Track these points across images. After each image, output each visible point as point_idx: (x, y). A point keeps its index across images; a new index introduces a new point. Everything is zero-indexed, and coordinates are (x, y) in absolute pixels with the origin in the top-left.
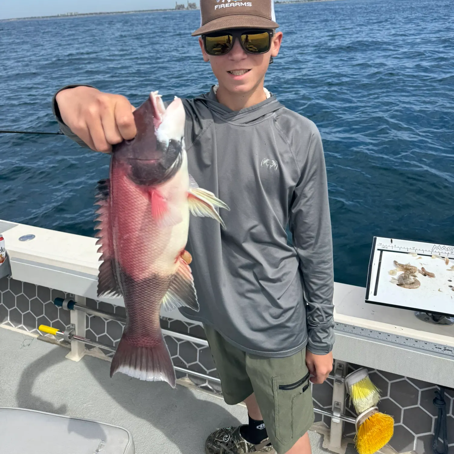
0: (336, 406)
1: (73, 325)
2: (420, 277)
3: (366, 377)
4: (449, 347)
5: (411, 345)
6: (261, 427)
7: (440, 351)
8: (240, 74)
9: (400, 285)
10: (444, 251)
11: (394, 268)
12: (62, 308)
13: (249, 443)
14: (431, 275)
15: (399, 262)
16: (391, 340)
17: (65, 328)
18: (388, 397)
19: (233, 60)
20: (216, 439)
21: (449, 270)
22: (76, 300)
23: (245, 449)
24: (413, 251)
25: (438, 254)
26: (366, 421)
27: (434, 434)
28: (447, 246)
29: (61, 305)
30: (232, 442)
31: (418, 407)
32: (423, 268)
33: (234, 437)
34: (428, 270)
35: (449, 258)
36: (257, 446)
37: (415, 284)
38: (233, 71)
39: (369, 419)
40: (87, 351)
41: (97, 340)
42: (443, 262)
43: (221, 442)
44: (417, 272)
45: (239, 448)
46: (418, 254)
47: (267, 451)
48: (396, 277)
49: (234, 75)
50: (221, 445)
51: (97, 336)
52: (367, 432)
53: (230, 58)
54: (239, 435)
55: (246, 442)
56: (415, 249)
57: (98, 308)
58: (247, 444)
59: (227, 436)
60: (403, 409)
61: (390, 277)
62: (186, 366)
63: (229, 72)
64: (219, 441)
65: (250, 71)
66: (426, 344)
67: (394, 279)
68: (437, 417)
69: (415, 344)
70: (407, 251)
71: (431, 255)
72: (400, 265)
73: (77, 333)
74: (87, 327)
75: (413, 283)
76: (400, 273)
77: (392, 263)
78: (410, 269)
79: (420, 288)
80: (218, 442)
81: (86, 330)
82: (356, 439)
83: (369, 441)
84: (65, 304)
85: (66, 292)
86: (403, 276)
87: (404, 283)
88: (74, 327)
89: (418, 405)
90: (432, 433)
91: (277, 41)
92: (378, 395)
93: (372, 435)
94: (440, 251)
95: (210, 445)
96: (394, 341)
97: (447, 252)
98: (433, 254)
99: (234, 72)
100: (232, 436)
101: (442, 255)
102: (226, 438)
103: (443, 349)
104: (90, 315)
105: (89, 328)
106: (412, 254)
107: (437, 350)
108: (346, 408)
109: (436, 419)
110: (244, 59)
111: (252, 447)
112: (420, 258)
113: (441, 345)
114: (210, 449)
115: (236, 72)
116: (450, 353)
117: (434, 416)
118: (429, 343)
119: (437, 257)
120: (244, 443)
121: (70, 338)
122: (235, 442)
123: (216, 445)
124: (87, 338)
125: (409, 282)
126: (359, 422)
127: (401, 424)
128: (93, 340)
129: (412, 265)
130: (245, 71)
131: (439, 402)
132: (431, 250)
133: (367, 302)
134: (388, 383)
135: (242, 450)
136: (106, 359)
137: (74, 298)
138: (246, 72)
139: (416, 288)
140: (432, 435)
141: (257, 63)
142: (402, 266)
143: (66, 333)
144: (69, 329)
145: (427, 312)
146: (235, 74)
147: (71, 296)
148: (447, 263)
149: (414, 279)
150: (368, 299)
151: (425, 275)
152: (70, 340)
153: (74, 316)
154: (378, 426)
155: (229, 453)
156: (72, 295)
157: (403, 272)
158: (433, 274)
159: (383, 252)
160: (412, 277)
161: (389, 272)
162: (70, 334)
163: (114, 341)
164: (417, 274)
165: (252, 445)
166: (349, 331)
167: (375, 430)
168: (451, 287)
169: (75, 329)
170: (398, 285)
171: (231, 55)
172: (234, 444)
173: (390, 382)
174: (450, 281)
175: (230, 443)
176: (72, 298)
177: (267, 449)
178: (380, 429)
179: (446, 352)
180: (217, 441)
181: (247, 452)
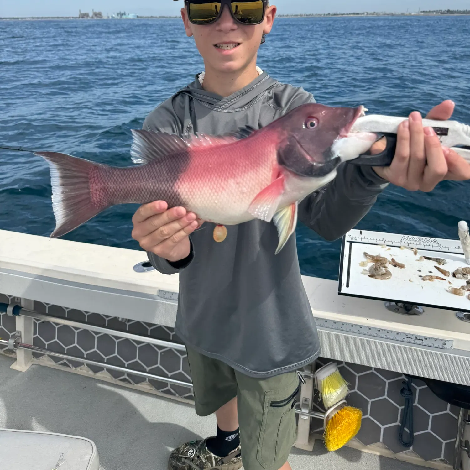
0: (304, 402)
1: (18, 332)
2: (390, 268)
3: (336, 371)
4: (420, 336)
5: (383, 336)
6: (230, 438)
7: (411, 340)
8: (229, 48)
9: (372, 276)
10: (412, 242)
11: (364, 259)
12: (6, 314)
13: (216, 457)
14: (401, 266)
15: (369, 253)
16: (363, 332)
17: (9, 335)
18: (356, 390)
19: (220, 31)
20: (180, 455)
21: (418, 260)
22: (23, 304)
23: (212, 463)
24: (382, 242)
25: (406, 245)
26: (335, 415)
27: (400, 424)
28: (415, 237)
29: (6, 311)
30: (198, 457)
31: (385, 399)
32: (393, 259)
33: (200, 452)
34: (398, 261)
35: (418, 249)
36: (225, 459)
37: (386, 275)
38: (219, 44)
39: (338, 413)
40: (35, 360)
41: (46, 347)
42: (412, 252)
43: (186, 458)
44: (388, 263)
45: (205, 463)
46: (387, 246)
47: (235, 463)
48: (367, 268)
49: (221, 49)
50: (186, 461)
51: (47, 343)
52: (337, 426)
53: (217, 28)
54: (205, 449)
55: (213, 455)
56: (384, 240)
57: (47, 312)
58: (214, 457)
59: (192, 451)
60: (370, 401)
61: (361, 269)
62: (146, 370)
63: (216, 46)
64: (183, 457)
65: (241, 46)
66: (398, 334)
67: (366, 271)
68: (403, 407)
69: (396, 336)
70: (376, 243)
71: (399, 246)
72: (370, 256)
73: (23, 340)
74: (35, 333)
75: (384, 274)
76: (370, 264)
77: (362, 255)
78: (381, 260)
79: (392, 278)
80: (182, 459)
81: (33, 337)
82: (325, 435)
83: (339, 435)
84: (10, 309)
85: (10, 296)
86: (374, 267)
87: (375, 274)
88: (19, 335)
89: (386, 397)
90: (398, 423)
91: (270, 15)
92: (347, 389)
93: (341, 429)
94: (409, 242)
95: (174, 462)
96: (366, 332)
97: (415, 243)
98: (402, 245)
99: (221, 45)
100: (198, 450)
101: (411, 246)
102: (191, 453)
103: (414, 338)
104: (38, 320)
105: (37, 335)
106: (382, 245)
107: (408, 340)
108: (314, 403)
109: (402, 409)
110: (233, 30)
111: (219, 460)
112: (389, 249)
113: (413, 335)
114: (173, 467)
115: (224, 45)
116: (420, 342)
117: (400, 406)
118: (401, 333)
119: (406, 248)
120: (211, 456)
121: (15, 346)
122: (201, 457)
123: (180, 462)
124: (34, 345)
125: (380, 273)
126: (328, 417)
127: (368, 416)
128: (42, 346)
129: (382, 256)
130: (234, 45)
131: (407, 392)
132: (400, 242)
133: (340, 294)
134: (355, 376)
135: (209, 464)
136: (57, 368)
137: (20, 303)
138: (236, 46)
139: (388, 279)
140: (398, 425)
141: (248, 36)
142: (372, 257)
143: (11, 342)
144: (14, 336)
145: (397, 302)
146: (223, 48)
147: (16, 300)
148: (416, 253)
149: (385, 270)
150: (341, 291)
151: (395, 266)
152: (15, 349)
153: (20, 322)
154: (347, 420)
155: (195, 469)
156: (18, 298)
157: (374, 264)
158: (404, 265)
159: (353, 243)
160: (383, 268)
161: (359, 264)
162: (15, 342)
163: (66, 348)
164: (388, 265)
165: (220, 458)
166: (321, 325)
167: (345, 424)
168: (421, 276)
169: (21, 336)
170: (369, 276)
171: (219, 24)
172: (200, 459)
173: (357, 375)
174: (420, 271)
175: (196, 458)
176: (17, 303)
177: (235, 461)
178: (349, 423)
179: (417, 341)
180: (181, 457)
181: (214, 466)
